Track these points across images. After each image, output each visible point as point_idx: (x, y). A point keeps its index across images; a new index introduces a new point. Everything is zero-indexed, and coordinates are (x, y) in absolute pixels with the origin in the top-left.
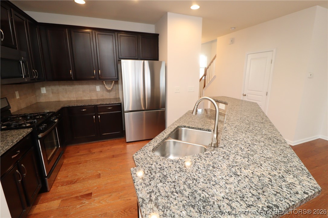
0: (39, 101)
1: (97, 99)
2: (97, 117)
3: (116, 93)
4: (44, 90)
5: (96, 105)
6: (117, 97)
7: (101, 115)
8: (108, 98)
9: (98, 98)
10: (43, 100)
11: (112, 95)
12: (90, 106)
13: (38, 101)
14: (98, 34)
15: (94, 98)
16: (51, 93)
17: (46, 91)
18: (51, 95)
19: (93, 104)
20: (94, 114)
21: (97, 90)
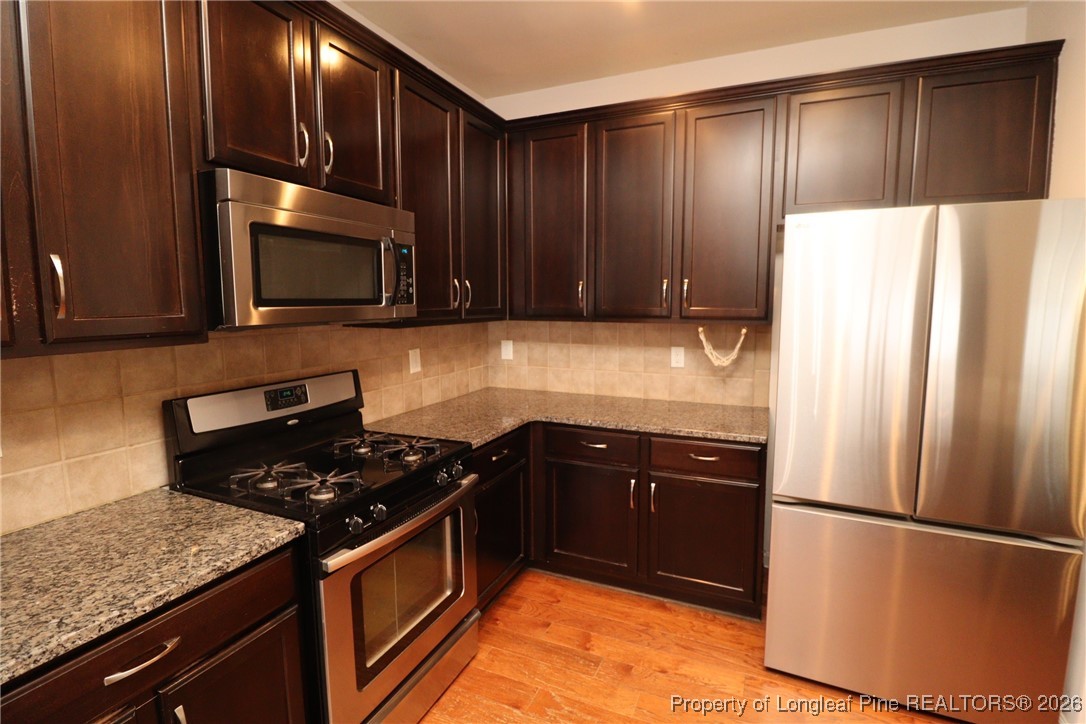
0: (493, 385)
1: (670, 402)
2: (642, 487)
3: (753, 385)
4: (507, 351)
5: (645, 433)
6: (755, 405)
7: (660, 483)
8: (713, 402)
9: (673, 399)
10: (501, 381)
11: (735, 394)
12: (622, 431)
13: (491, 385)
14: (697, 119)
15: (660, 394)
16: (525, 361)
17: (515, 352)
18: (525, 370)
19: (633, 429)
20: (635, 471)
21: (674, 365)
